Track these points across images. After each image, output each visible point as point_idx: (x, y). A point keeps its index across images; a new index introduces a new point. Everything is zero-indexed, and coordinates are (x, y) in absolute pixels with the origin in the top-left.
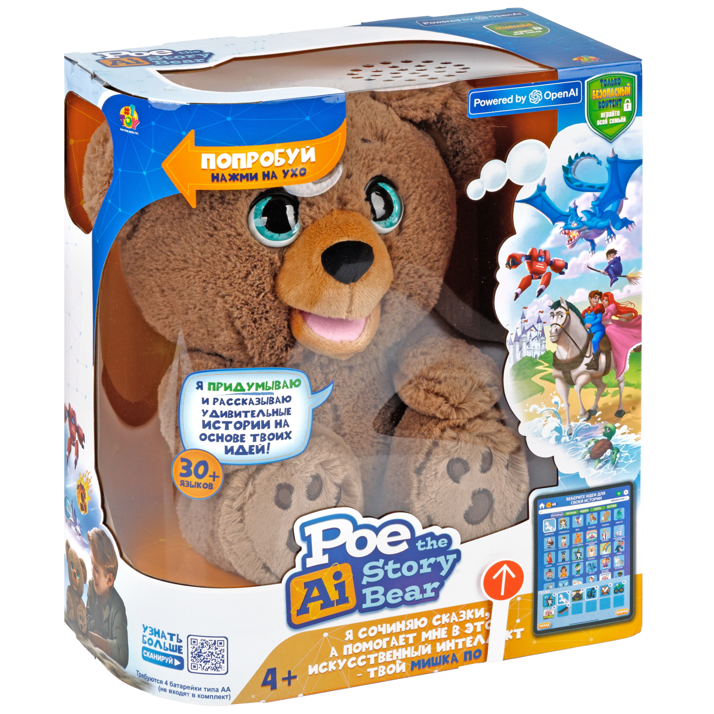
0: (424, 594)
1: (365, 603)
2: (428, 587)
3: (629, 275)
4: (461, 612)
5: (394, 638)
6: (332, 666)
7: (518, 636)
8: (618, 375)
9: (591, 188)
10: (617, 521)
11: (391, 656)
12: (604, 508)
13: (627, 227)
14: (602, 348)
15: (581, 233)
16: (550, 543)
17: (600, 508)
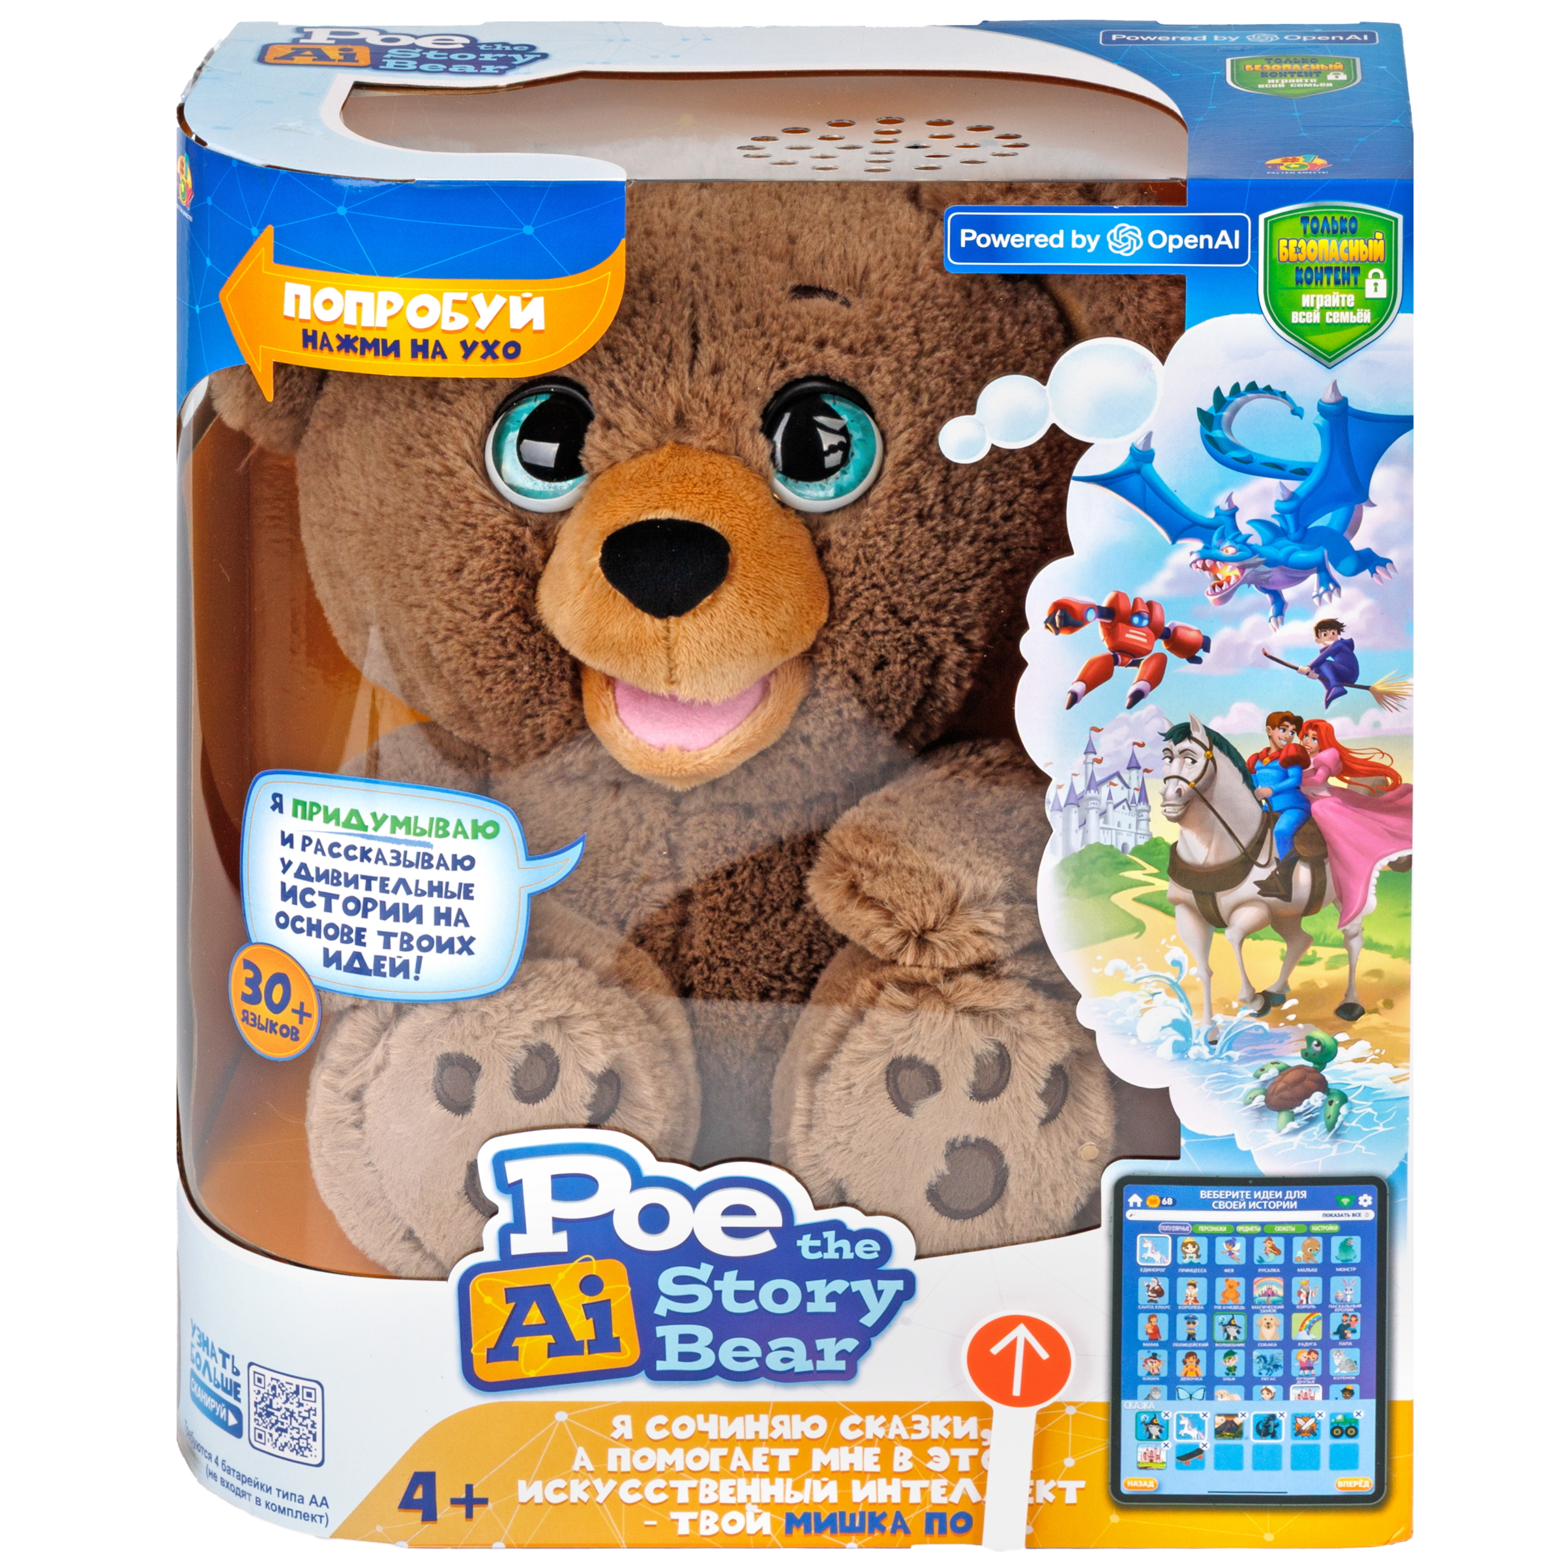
0: (819, 1362)
1: (664, 1359)
2: (829, 1346)
3: (1379, 686)
4: (915, 1418)
5: (738, 1452)
6: (578, 1491)
7: (1071, 1497)
8: (1344, 919)
9: (1275, 469)
10: (1339, 1266)
11: (732, 1491)
12: (1304, 1229)
13: (1373, 572)
14: (1300, 849)
15: (1247, 571)
16: (1154, 1291)
17: (1292, 1229)
